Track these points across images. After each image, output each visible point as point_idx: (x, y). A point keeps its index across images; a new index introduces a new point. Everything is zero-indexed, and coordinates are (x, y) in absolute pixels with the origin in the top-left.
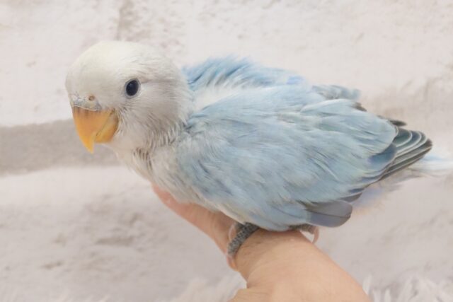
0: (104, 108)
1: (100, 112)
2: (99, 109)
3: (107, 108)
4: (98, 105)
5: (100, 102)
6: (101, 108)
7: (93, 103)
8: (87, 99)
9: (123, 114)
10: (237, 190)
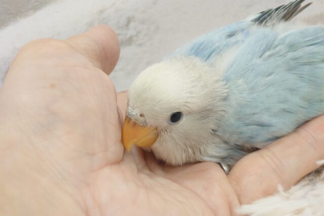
0: (149, 125)
1: (145, 127)
2: (144, 125)
3: (151, 126)
4: (145, 122)
5: (147, 121)
6: (147, 124)
7: (142, 119)
8: (139, 115)
9: (163, 133)
10: (274, 121)
